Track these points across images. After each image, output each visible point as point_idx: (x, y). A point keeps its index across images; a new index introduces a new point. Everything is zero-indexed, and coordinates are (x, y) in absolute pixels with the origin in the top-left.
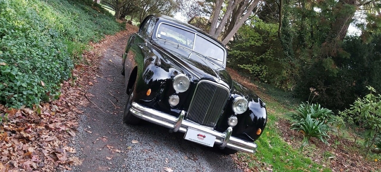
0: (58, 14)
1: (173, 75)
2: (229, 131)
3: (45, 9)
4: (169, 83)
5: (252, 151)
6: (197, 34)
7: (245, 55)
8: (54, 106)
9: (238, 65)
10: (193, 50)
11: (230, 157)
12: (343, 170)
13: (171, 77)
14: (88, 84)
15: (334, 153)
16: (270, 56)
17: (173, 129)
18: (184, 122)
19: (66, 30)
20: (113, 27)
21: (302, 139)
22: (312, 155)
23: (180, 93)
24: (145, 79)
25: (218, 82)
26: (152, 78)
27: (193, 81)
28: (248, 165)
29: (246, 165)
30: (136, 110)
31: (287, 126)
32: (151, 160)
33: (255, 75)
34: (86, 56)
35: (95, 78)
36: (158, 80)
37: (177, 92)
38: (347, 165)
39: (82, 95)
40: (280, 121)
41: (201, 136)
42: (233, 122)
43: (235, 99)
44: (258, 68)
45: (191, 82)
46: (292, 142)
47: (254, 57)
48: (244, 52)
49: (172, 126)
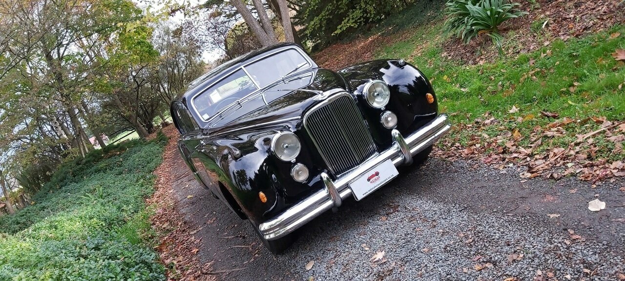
0: (76, 212)
1: (266, 148)
2: (397, 136)
3: (56, 223)
4: (272, 161)
5: (448, 127)
6: (244, 67)
7: (327, 15)
9: (332, 35)
10: (260, 89)
11: (431, 158)
12: (572, 24)
13: (267, 152)
14: (193, 255)
15: (542, 16)
17: (334, 205)
18: (338, 184)
19: (105, 220)
20: (151, 153)
21: (491, 40)
22: (521, 46)
23: (296, 158)
24: (243, 187)
25: (324, 98)
26: (248, 177)
27: (296, 128)
28: (460, 144)
29: (458, 148)
30: (272, 231)
31: (459, 43)
32: (349, 267)
33: (363, 24)
34: (157, 222)
35: (193, 238)
36: (258, 173)
37: (293, 160)
38: (572, 13)
39: (199, 276)
40: (446, 47)
41: (373, 176)
42: (390, 120)
43: (363, 94)
44: (358, 13)
45: (294, 132)
46: (482, 57)
47: (340, 5)
48: (323, 13)
49: (330, 203)
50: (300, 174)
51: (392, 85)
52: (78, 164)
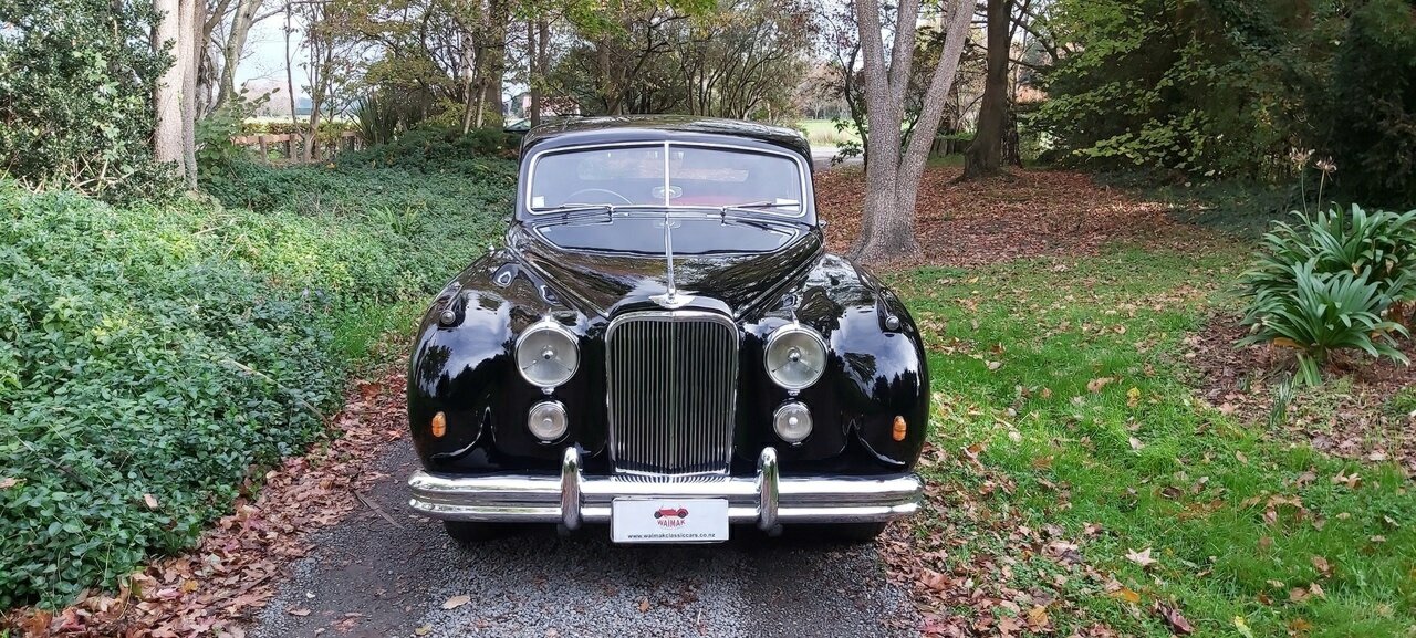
1: (508, 333)
2: (767, 463)
4: (506, 363)
5: (911, 507)
6: (671, 147)
7: (1096, 105)
8: (207, 558)
9: (1075, 152)
10: (667, 205)
11: (880, 545)
13: (505, 345)
14: (384, 439)
16: (1194, 68)
17: (562, 521)
18: (588, 487)
19: (360, 277)
22: (1329, 425)
23: (557, 389)
24: (423, 381)
25: (667, 306)
26: (444, 370)
27: (587, 332)
33: (1159, 164)
37: (549, 387)
39: (340, 487)
41: (670, 513)
42: (794, 423)
43: (767, 339)
44: (1164, 135)
45: (579, 338)
46: (1241, 397)
48: (1089, 96)
49: (555, 512)
50: (547, 422)
52: (448, 139)
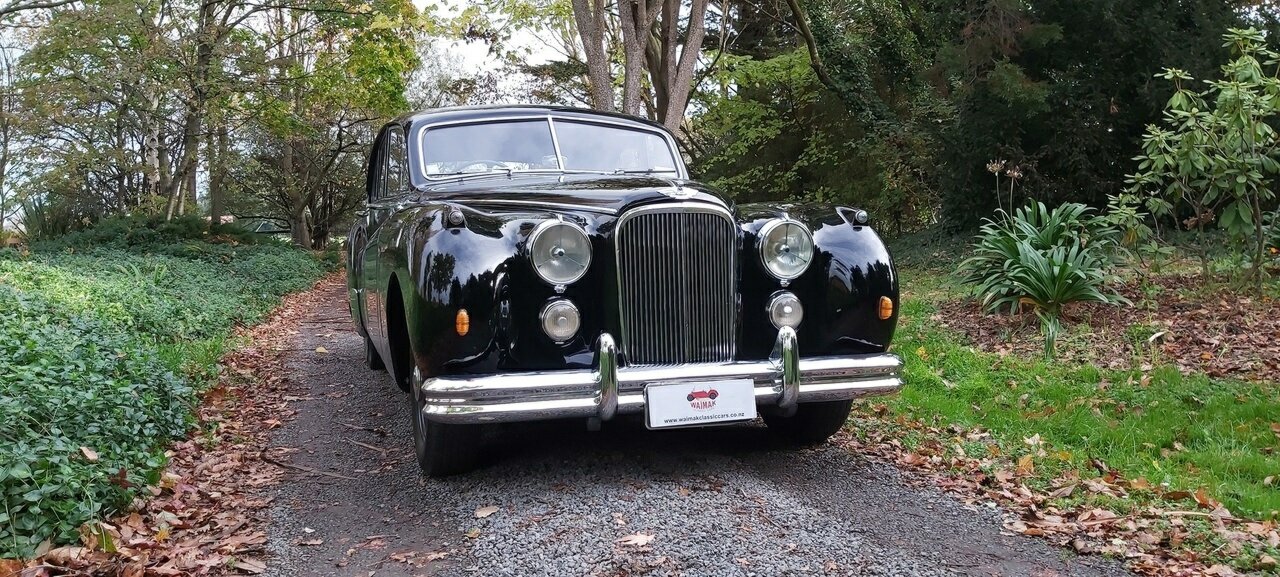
0: (87, 281)
1: (520, 238)
2: (788, 344)
3: (42, 277)
4: (519, 267)
6: (554, 120)
8: (158, 516)
10: (562, 169)
11: (831, 445)
12: (1211, 354)
13: (517, 246)
14: (265, 427)
15: (1156, 323)
16: (822, 152)
17: (598, 412)
18: (623, 375)
19: (137, 317)
21: (1039, 325)
22: (1092, 354)
23: (569, 287)
24: (434, 293)
25: (678, 197)
26: (454, 277)
27: (598, 230)
28: (902, 444)
29: (894, 448)
30: (447, 400)
31: (974, 311)
32: (565, 538)
34: (233, 364)
35: (283, 405)
36: (477, 278)
37: (560, 287)
38: (1217, 337)
39: (253, 459)
40: (945, 308)
41: (701, 394)
42: (787, 316)
43: (759, 235)
45: (590, 236)
46: (1008, 345)
49: (589, 402)
50: (561, 320)
51: (822, 250)
52: (150, 225)
